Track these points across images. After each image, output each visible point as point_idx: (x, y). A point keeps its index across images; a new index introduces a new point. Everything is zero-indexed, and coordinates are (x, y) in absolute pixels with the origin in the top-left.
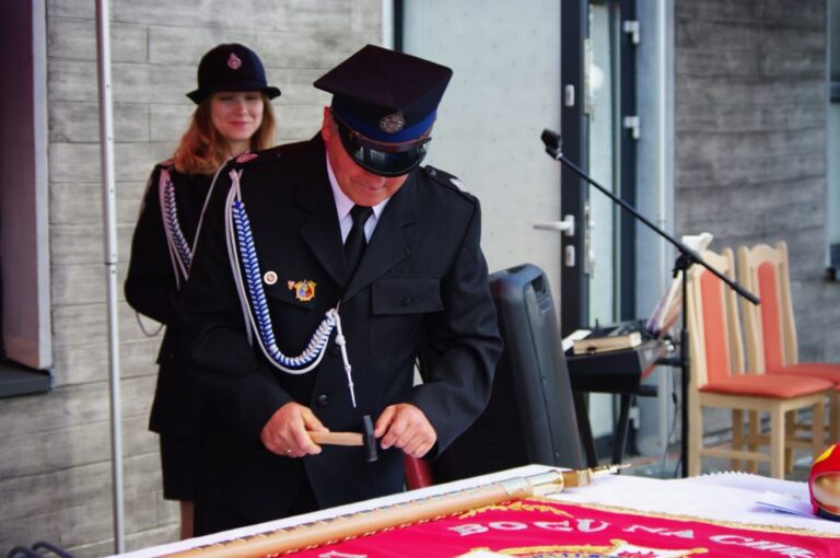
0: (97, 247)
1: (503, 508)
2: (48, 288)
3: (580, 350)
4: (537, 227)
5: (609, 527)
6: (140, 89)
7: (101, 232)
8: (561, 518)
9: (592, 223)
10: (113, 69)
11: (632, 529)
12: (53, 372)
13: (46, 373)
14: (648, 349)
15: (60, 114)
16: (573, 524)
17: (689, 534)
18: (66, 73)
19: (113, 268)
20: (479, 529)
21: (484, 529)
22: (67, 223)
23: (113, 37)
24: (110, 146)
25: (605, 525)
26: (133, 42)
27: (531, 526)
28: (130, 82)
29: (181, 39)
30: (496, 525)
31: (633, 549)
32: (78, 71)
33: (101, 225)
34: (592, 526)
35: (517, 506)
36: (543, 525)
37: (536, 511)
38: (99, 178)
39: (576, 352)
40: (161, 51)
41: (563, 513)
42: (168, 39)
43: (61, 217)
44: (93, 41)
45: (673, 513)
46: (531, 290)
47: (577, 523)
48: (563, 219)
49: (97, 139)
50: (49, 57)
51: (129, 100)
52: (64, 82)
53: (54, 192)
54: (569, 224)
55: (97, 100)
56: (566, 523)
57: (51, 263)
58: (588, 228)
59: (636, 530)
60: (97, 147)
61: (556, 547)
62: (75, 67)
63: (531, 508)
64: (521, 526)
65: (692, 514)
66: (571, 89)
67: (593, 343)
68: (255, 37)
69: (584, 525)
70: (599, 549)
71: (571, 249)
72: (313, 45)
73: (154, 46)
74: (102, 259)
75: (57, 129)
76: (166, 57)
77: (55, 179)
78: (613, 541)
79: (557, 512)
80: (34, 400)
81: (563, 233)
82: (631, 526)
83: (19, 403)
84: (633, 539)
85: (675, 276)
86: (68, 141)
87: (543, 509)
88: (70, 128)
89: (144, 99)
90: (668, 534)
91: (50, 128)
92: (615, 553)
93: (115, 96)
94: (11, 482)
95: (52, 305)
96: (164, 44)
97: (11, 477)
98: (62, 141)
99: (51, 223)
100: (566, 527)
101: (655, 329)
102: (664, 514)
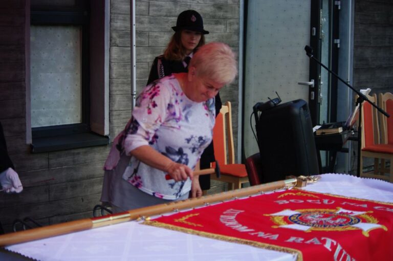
0: (128, 88)
1: (294, 194)
2: (108, 104)
3: (318, 133)
4: (299, 84)
5: (335, 203)
6: (146, 25)
7: (129, 82)
8: (316, 199)
9: (322, 83)
10: (136, 18)
11: (344, 203)
12: (110, 137)
13: (107, 137)
14: (345, 134)
15: (114, 35)
16: (321, 201)
17: (365, 206)
18: (117, 19)
19: (134, 96)
20: (286, 202)
21: (288, 202)
22: (116, 78)
23: (136, 5)
24: (134, 48)
25: (333, 202)
26: (143, 7)
27: (305, 201)
28: (142, 23)
29: (162, 6)
30: (292, 201)
31: (345, 211)
32: (122, 18)
33: (130, 79)
34: (329, 202)
35: (299, 194)
36: (310, 201)
37: (307, 196)
38: (130, 61)
39: (317, 134)
40: (153, 10)
41: (317, 197)
42: (157, 6)
43: (114, 76)
44: (129, 6)
45: (359, 198)
46: (302, 109)
47: (323, 201)
48: (310, 81)
49: (130, 45)
50: (111, 13)
51: (142, 30)
52: (116, 23)
53: (112, 66)
54: (312, 83)
55: (130, 30)
56: (319, 201)
57: (110, 94)
58: (320, 84)
59: (346, 204)
60: (129, 48)
61: (315, 210)
62: (121, 17)
63: (305, 195)
64: (302, 201)
65: (366, 198)
66: (314, 29)
67: (324, 131)
68: (190, 5)
69: (326, 201)
70: (332, 211)
71: (313, 93)
72: (213, 9)
73: (151, 9)
74: (130, 93)
75: (113, 41)
76: (155, 13)
77: (112, 61)
78: (337, 208)
79: (314, 196)
80: (102, 148)
81: (310, 86)
82: (343, 202)
83: (96, 149)
84: (345, 207)
85: (357, 105)
86: (118, 46)
87: (309, 195)
88: (118, 41)
89: (147, 30)
90: (358, 206)
91: (111, 41)
92: (338, 212)
93: (136, 28)
94: (93, 180)
95: (110, 111)
96: (155, 8)
97: (92, 178)
98: (115, 46)
99: (110, 78)
100: (319, 202)
101: (348, 126)
102: (355, 198)
